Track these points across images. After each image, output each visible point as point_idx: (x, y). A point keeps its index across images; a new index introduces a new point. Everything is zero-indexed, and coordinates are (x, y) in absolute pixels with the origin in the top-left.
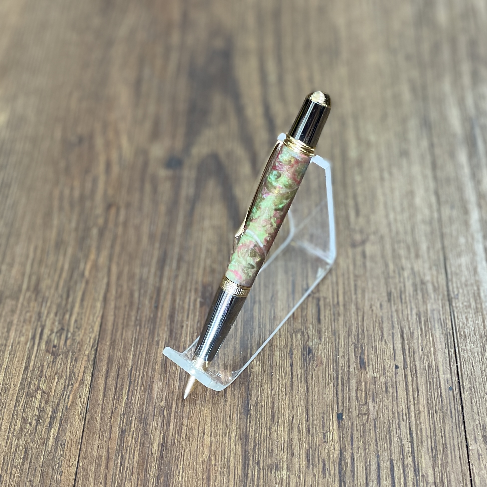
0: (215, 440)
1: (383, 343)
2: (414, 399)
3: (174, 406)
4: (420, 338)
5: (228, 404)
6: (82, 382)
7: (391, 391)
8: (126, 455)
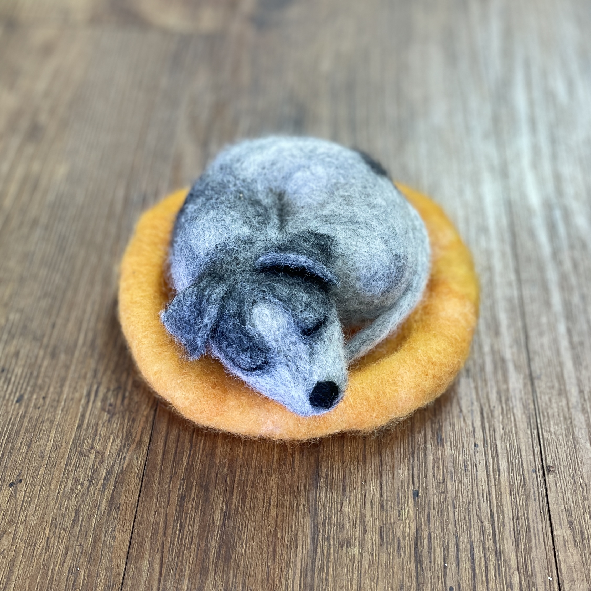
3: (238, 473)
5: (296, 474)
6: (140, 443)
8: (186, 522)
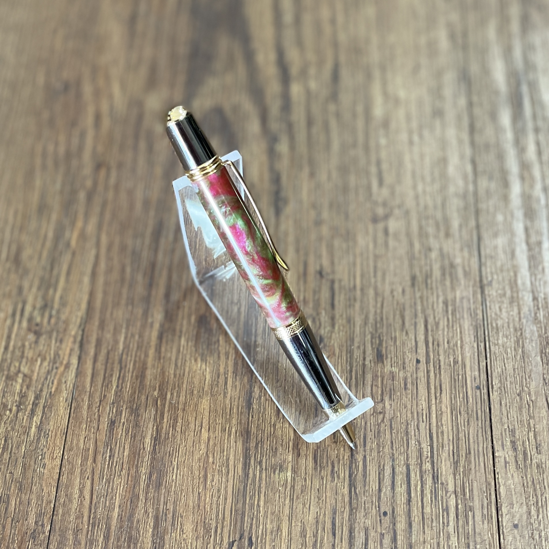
0: (214, 435)
1: (404, 333)
2: (436, 398)
4: (446, 329)
7: (410, 388)
